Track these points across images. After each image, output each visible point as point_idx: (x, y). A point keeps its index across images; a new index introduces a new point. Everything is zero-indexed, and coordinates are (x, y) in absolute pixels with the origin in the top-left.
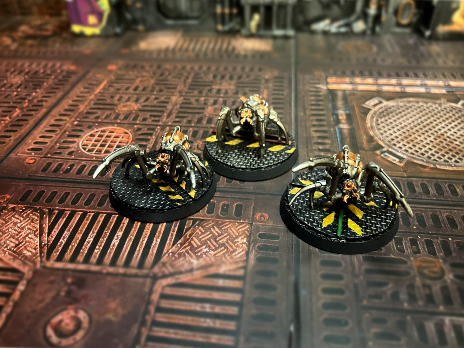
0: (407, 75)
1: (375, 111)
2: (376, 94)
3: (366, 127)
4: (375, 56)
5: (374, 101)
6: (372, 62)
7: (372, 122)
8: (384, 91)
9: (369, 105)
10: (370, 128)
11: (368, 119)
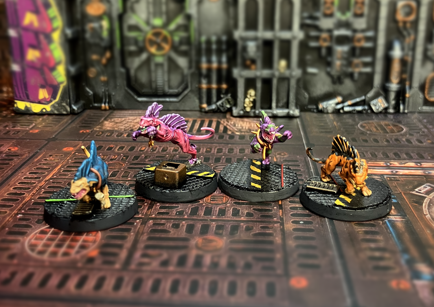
1: (431, 199)
2: (425, 179)
3: (426, 219)
4: (409, 137)
5: (426, 187)
6: (407, 143)
7: (432, 212)
8: (433, 174)
9: (421, 192)
10: (431, 219)
11: (425, 209)
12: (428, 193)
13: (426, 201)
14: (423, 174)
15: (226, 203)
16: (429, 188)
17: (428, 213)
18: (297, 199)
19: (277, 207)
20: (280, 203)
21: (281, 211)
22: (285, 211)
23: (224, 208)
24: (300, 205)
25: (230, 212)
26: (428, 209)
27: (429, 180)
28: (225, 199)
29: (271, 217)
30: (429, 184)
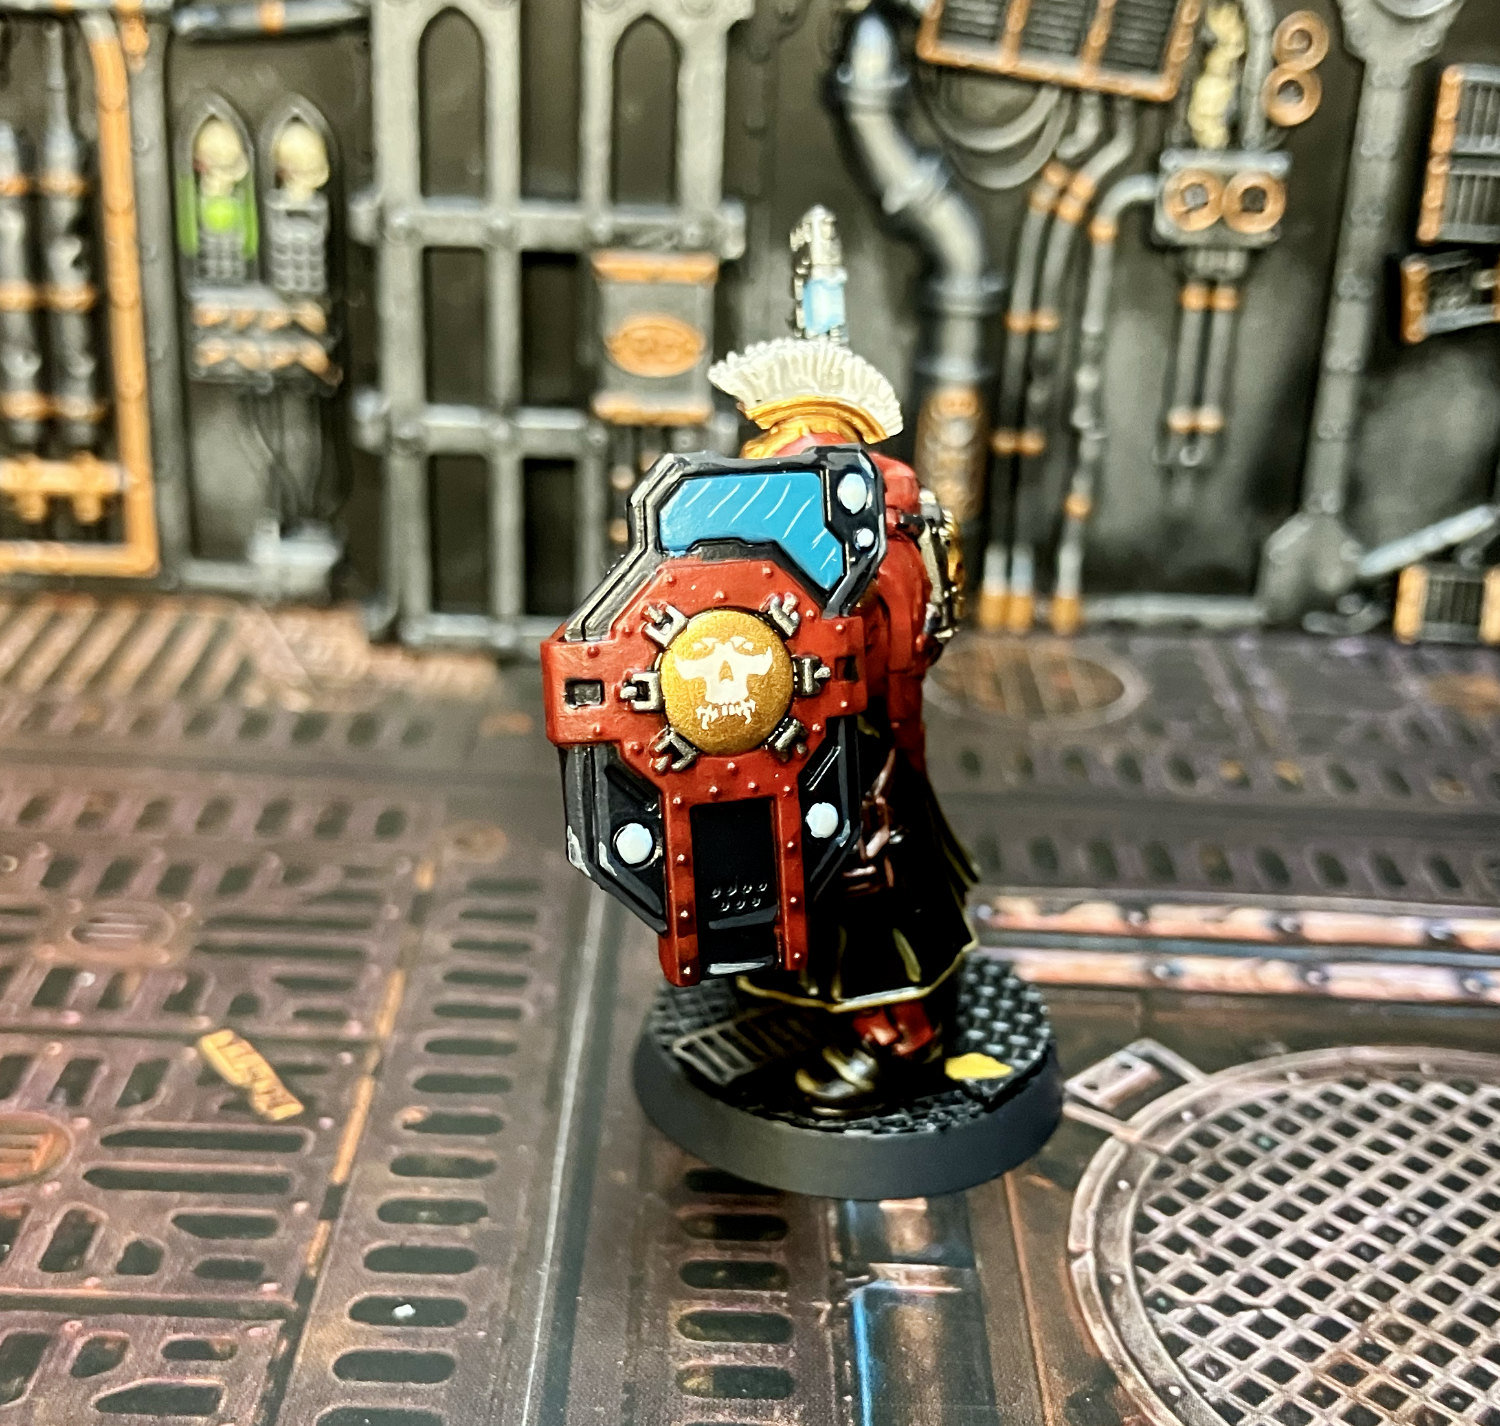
0: (1335, 877)
1: (1131, 1150)
2: (1138, 1010)
3: (1066, 1288)
4: (1137, 738)
5: (1127, 1067)
6: (1114, 780)
7: (1113, 1237)
8: (1187, 983)
9: (1096, 1098)
10: (1095, 1289)
11: (1083, 1212)
12: (1127, 1106)
13: (1104, 1160)
14: (1139, 979)
15: (41, 1177)
16: (1142, 1071)
17: (1089, 1244)
18: (445, 1145)
19: (312, 1204)
20: (338, 1176)
21: (323, 1227)
22: (345, 1231)
23: (19, 1213)
24: (440, 1189)
25: (42, 1239)
26: (1099, 1216)
27: (1161, 1017)
28: (50, 1150)
29: (251, 1273)
30: (1149, 1046)
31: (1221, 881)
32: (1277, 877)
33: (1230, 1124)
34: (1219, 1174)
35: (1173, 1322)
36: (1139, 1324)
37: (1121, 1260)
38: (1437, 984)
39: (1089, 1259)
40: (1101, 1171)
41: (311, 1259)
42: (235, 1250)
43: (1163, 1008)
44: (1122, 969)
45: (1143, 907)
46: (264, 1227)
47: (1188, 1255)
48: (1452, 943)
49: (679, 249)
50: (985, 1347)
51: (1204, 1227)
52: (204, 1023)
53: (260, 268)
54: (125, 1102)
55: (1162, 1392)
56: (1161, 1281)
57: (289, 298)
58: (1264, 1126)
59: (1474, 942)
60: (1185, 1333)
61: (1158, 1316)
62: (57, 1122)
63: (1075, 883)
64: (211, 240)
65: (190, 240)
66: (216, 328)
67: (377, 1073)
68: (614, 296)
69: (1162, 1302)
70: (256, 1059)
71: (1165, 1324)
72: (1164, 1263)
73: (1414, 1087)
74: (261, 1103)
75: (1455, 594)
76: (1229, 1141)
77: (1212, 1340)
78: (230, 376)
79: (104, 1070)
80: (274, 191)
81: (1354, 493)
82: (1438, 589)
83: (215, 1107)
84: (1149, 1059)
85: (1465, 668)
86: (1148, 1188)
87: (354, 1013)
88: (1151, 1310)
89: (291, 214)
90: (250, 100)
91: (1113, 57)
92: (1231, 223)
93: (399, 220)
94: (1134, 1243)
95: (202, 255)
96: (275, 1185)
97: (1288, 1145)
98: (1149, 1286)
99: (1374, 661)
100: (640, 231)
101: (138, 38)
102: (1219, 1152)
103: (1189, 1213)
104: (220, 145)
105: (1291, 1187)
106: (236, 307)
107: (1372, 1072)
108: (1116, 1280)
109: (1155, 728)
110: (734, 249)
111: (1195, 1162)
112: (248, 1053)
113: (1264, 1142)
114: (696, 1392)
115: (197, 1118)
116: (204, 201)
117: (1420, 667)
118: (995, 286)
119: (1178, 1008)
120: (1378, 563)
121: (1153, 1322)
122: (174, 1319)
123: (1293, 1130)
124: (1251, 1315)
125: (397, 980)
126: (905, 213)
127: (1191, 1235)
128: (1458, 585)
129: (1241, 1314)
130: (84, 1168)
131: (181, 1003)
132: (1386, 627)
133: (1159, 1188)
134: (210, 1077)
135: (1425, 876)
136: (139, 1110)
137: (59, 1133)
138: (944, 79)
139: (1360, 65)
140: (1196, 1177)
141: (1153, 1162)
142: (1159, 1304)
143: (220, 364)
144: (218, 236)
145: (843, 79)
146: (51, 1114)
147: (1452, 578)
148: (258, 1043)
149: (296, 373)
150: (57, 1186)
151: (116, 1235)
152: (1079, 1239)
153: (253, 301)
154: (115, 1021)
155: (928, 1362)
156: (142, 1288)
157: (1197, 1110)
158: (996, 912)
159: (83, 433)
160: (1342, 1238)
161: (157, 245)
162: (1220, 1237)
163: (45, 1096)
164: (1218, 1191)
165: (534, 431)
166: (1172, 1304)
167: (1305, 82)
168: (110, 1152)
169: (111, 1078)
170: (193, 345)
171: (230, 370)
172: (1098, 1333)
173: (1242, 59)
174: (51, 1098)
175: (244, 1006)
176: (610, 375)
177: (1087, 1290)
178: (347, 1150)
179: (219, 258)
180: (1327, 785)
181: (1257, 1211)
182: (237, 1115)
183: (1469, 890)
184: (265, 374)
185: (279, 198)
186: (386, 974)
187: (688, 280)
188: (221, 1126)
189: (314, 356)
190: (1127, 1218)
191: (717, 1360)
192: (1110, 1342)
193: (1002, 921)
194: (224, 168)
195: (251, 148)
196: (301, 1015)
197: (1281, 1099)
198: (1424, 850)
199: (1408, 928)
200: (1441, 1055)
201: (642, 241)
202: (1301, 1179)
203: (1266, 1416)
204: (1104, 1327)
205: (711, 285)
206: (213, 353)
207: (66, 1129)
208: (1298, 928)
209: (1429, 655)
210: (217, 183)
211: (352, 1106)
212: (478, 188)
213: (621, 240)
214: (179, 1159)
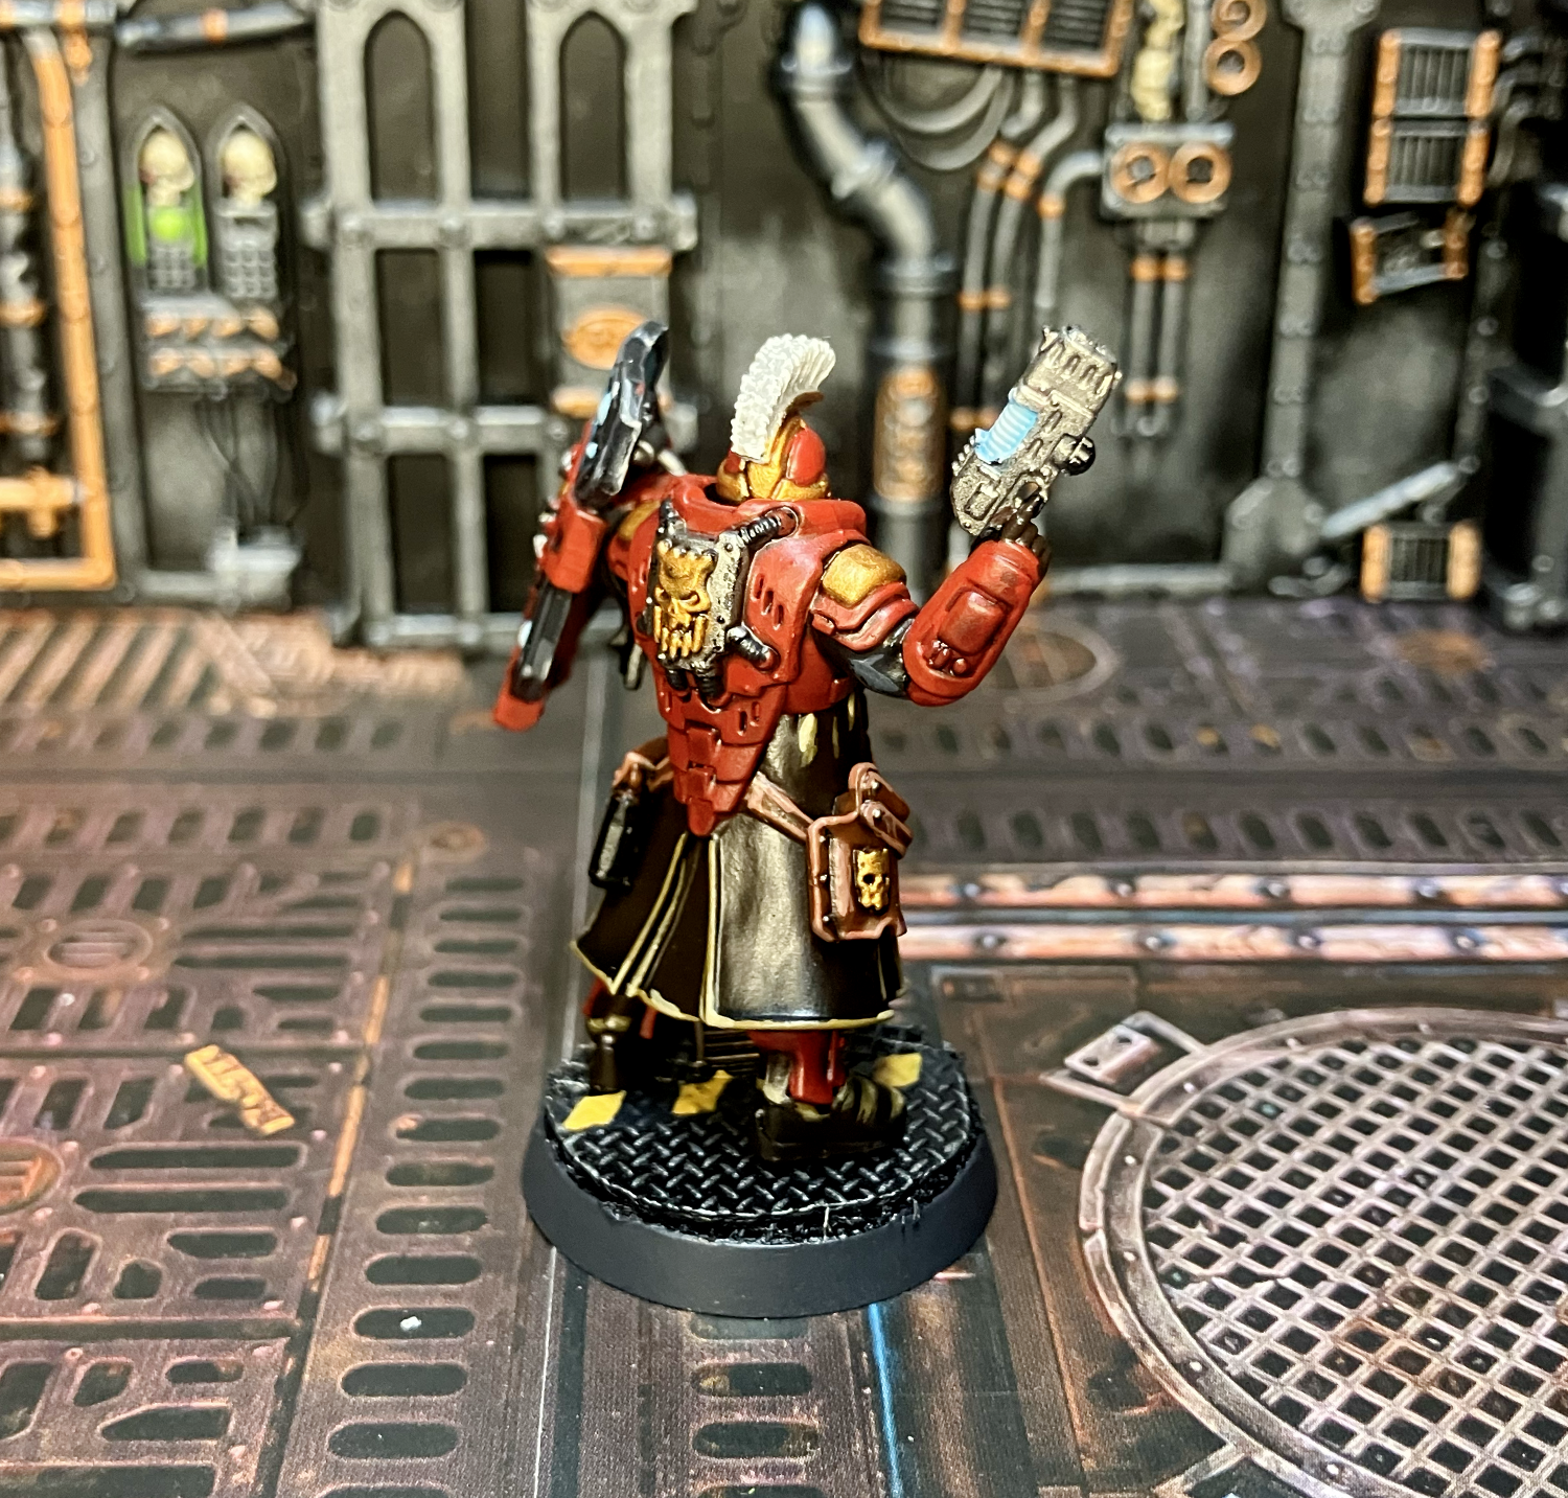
0: (1319, 840)
1: (1135, 1124)
2: (1134, 982)
3: (1079, 1267)
4: (1111, 709)
5: (1125, 1040)
6: (1093, 753)
7: (1124, 1214)
8: (1179, 952)
9: (1096, 1073)
10: (1108, 1267)
11: (1092, 1190)
12: (1128, 1080)
13: (1110, 1135)
14: (1132, 951)
15: (33, 1202)
16: (1141, 1043)
17: (1100, 1222)
18: (441, 1151)
19: (310, 1219)
20: (335, 1189)
21: (322, 1242)
22: (344, 1244)
23: (11, 1240)
24: (439, 1196)
25: (36, 1267)
26: (1108, 1193)
27: (1155, 988)
28: (40, 1175)
29: (252, 1291)
30: (1146, 1018)
31: (1205, 848)
32: (1262, 843)
33: (1232, 1093)
34: (1225, 1145)
35: (1189, 1296)
36: (1155, 1300)
37: (1133, 1236)
38: (1429, 943)
39: (1101, 1236)
40: (1107, 1147)
41: (312, 1275)
42: (233, 1268)
43: (1159, 979)
44: (1114, 941)
45: (1129, 878)
46: (263, 1244)
47: (1200, 1228)
48: (1442, 901)
49: (633, 243)
50: (1002, 1332)
51: (1214, 1199)
52: (189, 1039)
53: (211, 277)
54: (113, 1123)
55: (1183, 1368)
56: (1173, 1257)
57: (240, 305)
58: (1267, 1093)
59: (1463, 899)
60: (1202, 1308)
61: (1174, 1292)
62: (45, 1146)
63: (1058, 858)
64: (160, 251)
65: (138, 250)
66: (168, 338)
67: (366, 1082)
68: (570, 291)
69: (1176, 1277)
70: (243, 1073)
71: (1181, 1299)
72: (1178, 1237)
73: (1414, 1047)
74: (251, 1118)
75: (1420, 552)
76: (1233, 1112)
77: (1230, 1313)
78: (183, 385)
79: (90, 1091)
80: (222, 200)
81: (1313, 456)
82: (1403, 547)
83: (205, 1125)
84: (1147, 1031)
85: (1433, 624)
86: (1155, 1163)
87: (340, 1022)
88: (1166, 1286)
89: (241, 222)
90: (194, 109)
91: (1052, 37)
92: (1179, 192)
93: (350, 223)
94: (1145, 1219)
95: (150, 266)
96: (271, 1201)
97: (1292, 1112)
98: (1163, 1262)
99: (1342, 621)
100: (592, 225)
101: (81, 53)
102: (1224, 1122)
103: (1198, 1186)
104: (166, 155)
105: (1298, 1155)
106: (187, 316)
107: (1371, 1034)
108: (1130, 1257)
109: (1129, 697)
110: (686, 240)
111: (1200, 1134)
112: (235, 1068)
113: (1268, 1110)
114: (712, 1392)
115: (184, 1138)
116: (151, 211)
117: (1390, 626)
118: (947, 266)
119: (1173, 979)
120: (1342, 523)
121: (1169, 1298)
122: (177, 1342)
123: (1298, 1096)
124: (1268, 1285)
125: (382, 986)
126: (854, 197)
127: (1202, 1208)
128: (1421, 541)
129: (1257, 1285)
130: (75, 1192)
131: (164, 1019)
132: (1352, 587)
133: (1167, 1162)
134: (198, 1093)
135: (1409, 834)
136: (128, 1130)
137: (48, 1158)
138: (888, 63)
139: (1299, 33)
140: (1202, 1149)
141: (1159, 1135)
142: (1173, 1279)
143: (171, 374)
144: (167, 246)
145: (788, 68)
146: (40, 1139)
147: (1414, 536)
148: (243, 1056)
149: (250, 379)
150: (49, 1211)
151: (113, 1259)
152: (1090, 1216)
153: (205, 310)
154: (98, 1041)
155: (946, 1351)
156: (142, 1311)
157: (1198, 1081)
158: (984, 889)
159: (35, 448)
160: (1353, 1203)
161: (105, 256)
162: (1231, 1208)
163: (31, 1122)
164: (1226, 1162)
165: (493, 427)
166: (1187, 1278)
167: (1246, 52)
168: (100, 1174)
169: (98, 1099)
170: (145, 355)
171: (184, 378)
172: (1115, 1312)
173: (1182, 32)
174: (37, 1123)
175: (228, 1020)
176: (568, 369)
177: (1101, 1269)
178: (342, 1162)
179: (169, 268)
180: (1305, 746)
181: (1266, 1180)
182: (227, 1131)
183: (1455, 847)
184: (217, 382)
185: (226, 207)
186: (370, 980)
187: (641, 272)
188: (212, 1144)
189: (268, 361)
190: (1136, 1194)
191: (732, 1358)
192: (1128, 1321)
193: (989, 898)
194: (170, 179)
195: (197, 157)
196: (285, 1026)
197: (1281, 1066)
198: (1407, 809)
199: (1396, 888)
200: (1438, 1014)
201: (595, 235)
202: (1308, 1146)
203: (1290, 1388)
204: (1121, 1305)
205: (666, 275)
206: (165, 362)
207: (54, 1152)
208: (1287, 892)
209: (1397, 613)
210: (165, 193)
211: (343, 1117)
212: (429, 189)
213: (574, 236)
214: (172, 1179)
